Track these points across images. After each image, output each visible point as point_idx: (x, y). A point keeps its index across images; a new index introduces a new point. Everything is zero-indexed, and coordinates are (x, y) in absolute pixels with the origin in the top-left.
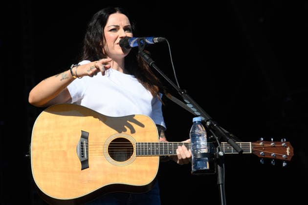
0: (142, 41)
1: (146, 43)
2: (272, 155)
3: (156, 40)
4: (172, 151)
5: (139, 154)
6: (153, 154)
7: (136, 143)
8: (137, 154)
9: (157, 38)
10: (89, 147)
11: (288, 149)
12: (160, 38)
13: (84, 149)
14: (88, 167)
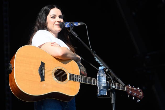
0: (72, 25)
1: (74, 25)
2: (134, 94)
3: (80, 24)
4: (87, 81)
5: (70, 80)
6: (77, 81)
7: (69, 74)
9: (80, 23)
10: (45, 70)
11: (141, 93)
12: (82, 23)
13: (43, 71)
14: (44, 81)
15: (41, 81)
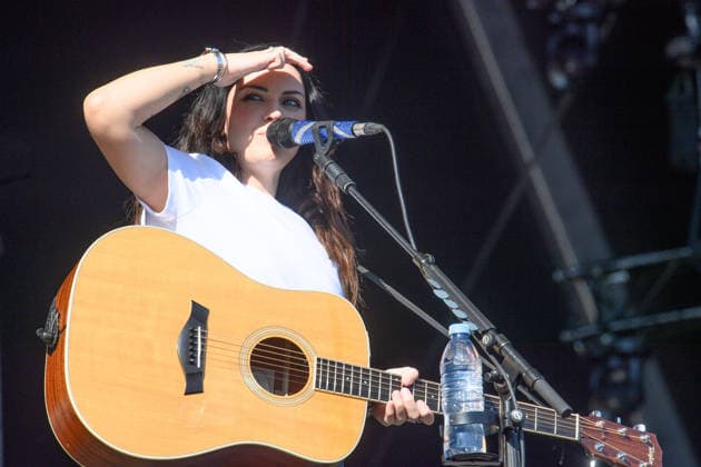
0: (324, 131)
1: (335, 135)
2: (619, 456)
3: (360, 129)
5: (324, 386)
6: (355, 392)
7: (319, 360)
8: (317, 386)
9: (362, 125)
10: (209, 343)
11: (651, 450)
12: (370, 124)
13: (196, 345)
14: (202, 392)
15: (186, 394)
